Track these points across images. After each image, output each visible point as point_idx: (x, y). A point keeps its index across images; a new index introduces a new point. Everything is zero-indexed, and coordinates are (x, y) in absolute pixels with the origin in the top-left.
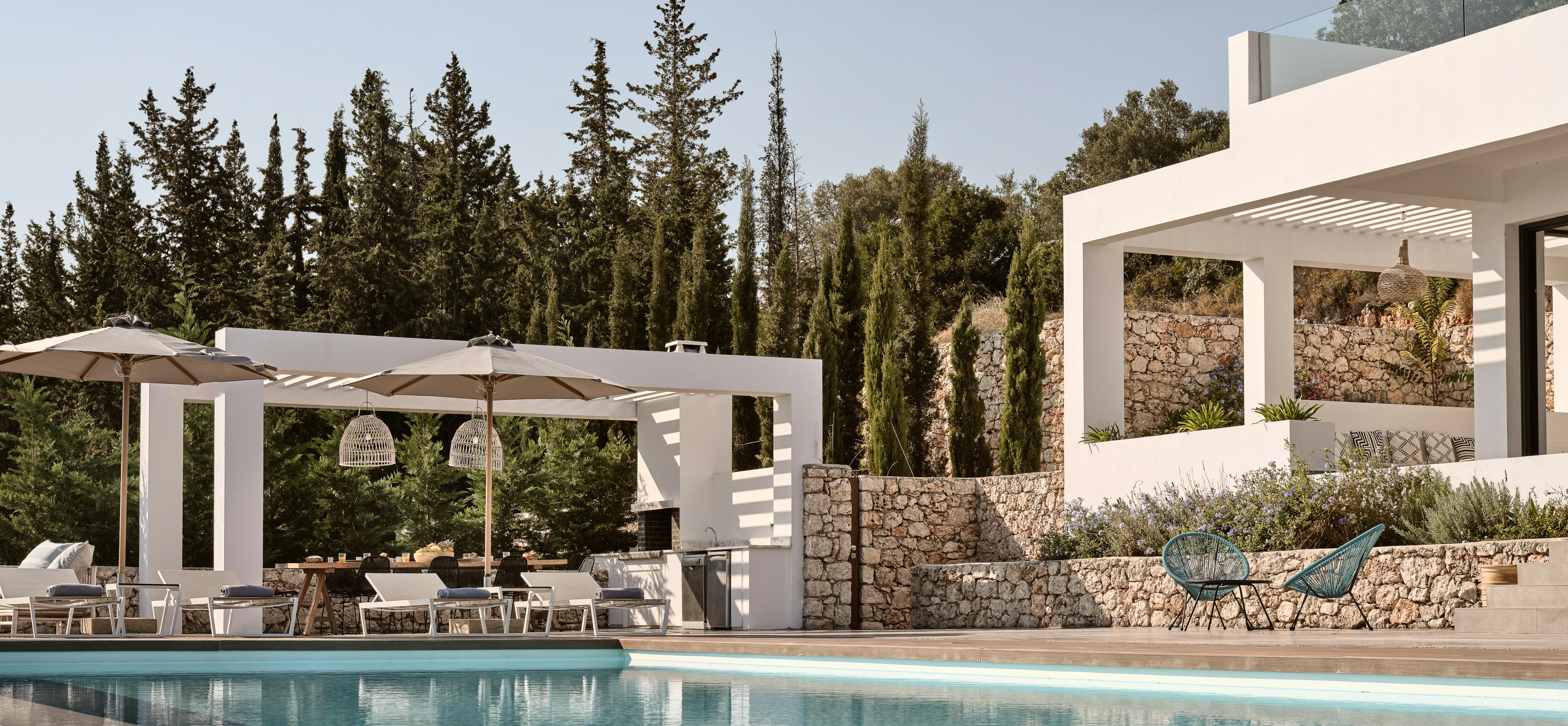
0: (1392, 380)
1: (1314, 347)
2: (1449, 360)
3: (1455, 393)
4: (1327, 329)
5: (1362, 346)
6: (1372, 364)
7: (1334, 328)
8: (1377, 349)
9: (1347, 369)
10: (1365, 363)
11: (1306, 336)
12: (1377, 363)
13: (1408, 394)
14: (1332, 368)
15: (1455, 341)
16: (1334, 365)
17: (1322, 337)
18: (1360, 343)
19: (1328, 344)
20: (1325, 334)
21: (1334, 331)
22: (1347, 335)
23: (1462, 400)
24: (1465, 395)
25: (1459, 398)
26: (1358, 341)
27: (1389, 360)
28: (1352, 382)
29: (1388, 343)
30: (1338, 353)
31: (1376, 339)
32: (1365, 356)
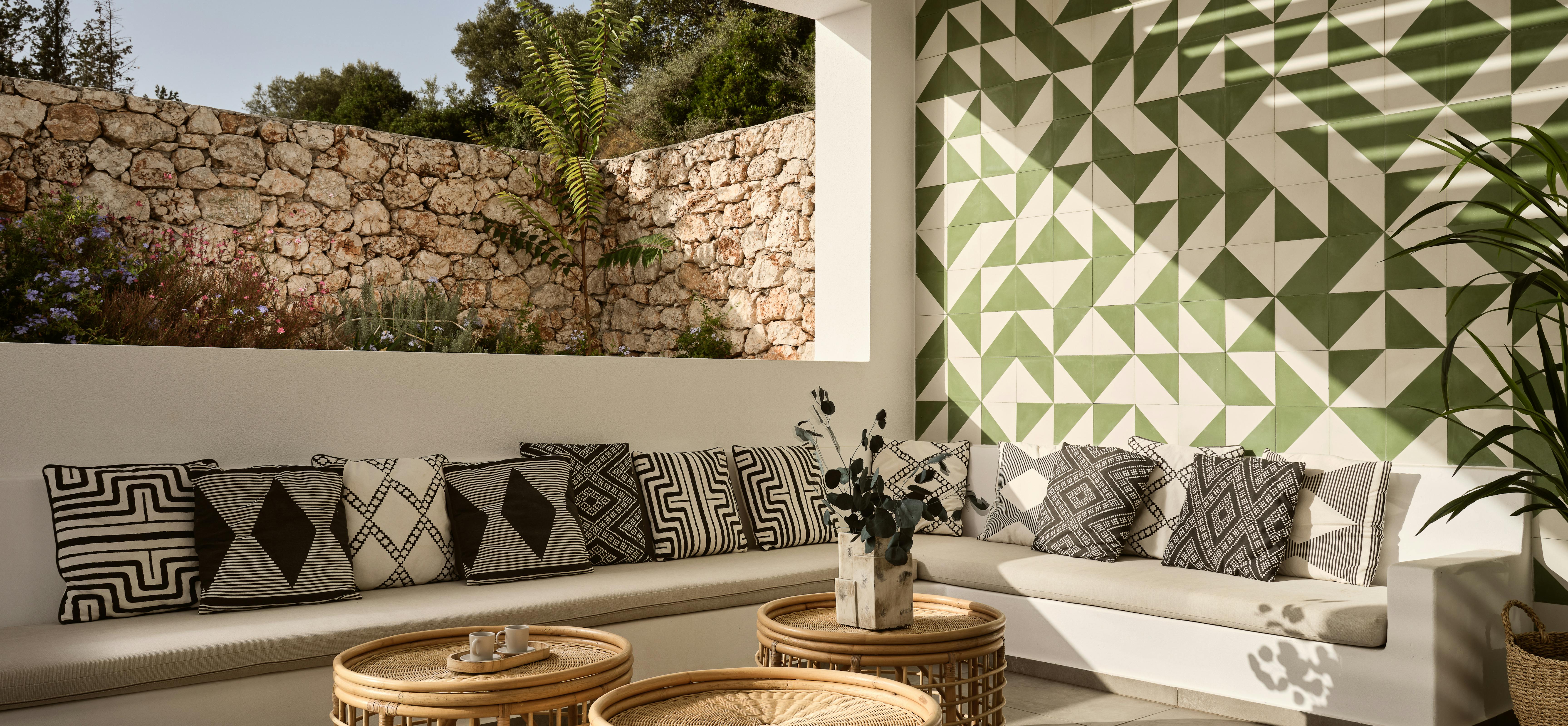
0: (503, 259)
1: (292, 172)
2: (627, 219)
3: (635, 288)
4: (330, 134)
5: (427, 180)
6: (454, 221)
7: (350, 133)
8: (468, 188)
9: (385, 227)
10: (433, 217)
11: (269, 144)
12: (467, 218)
13: (540, 288)
14: (344, 225)
15: (637, 180)
16: (349, 218)
17: (315, 152)
18: (423, 173)
19: (335, 168)
20: (322, 144)
21: (347, 139)
22: (386, 152)
23: (648, 304)
24: (653, 294)
25: (642, 299)
26: (416, 167)
27: (494, 212)
28: (399, 259)
29: (495, 178)
30: (361, 190)
31: (464, 166)
32: (433, 199)
